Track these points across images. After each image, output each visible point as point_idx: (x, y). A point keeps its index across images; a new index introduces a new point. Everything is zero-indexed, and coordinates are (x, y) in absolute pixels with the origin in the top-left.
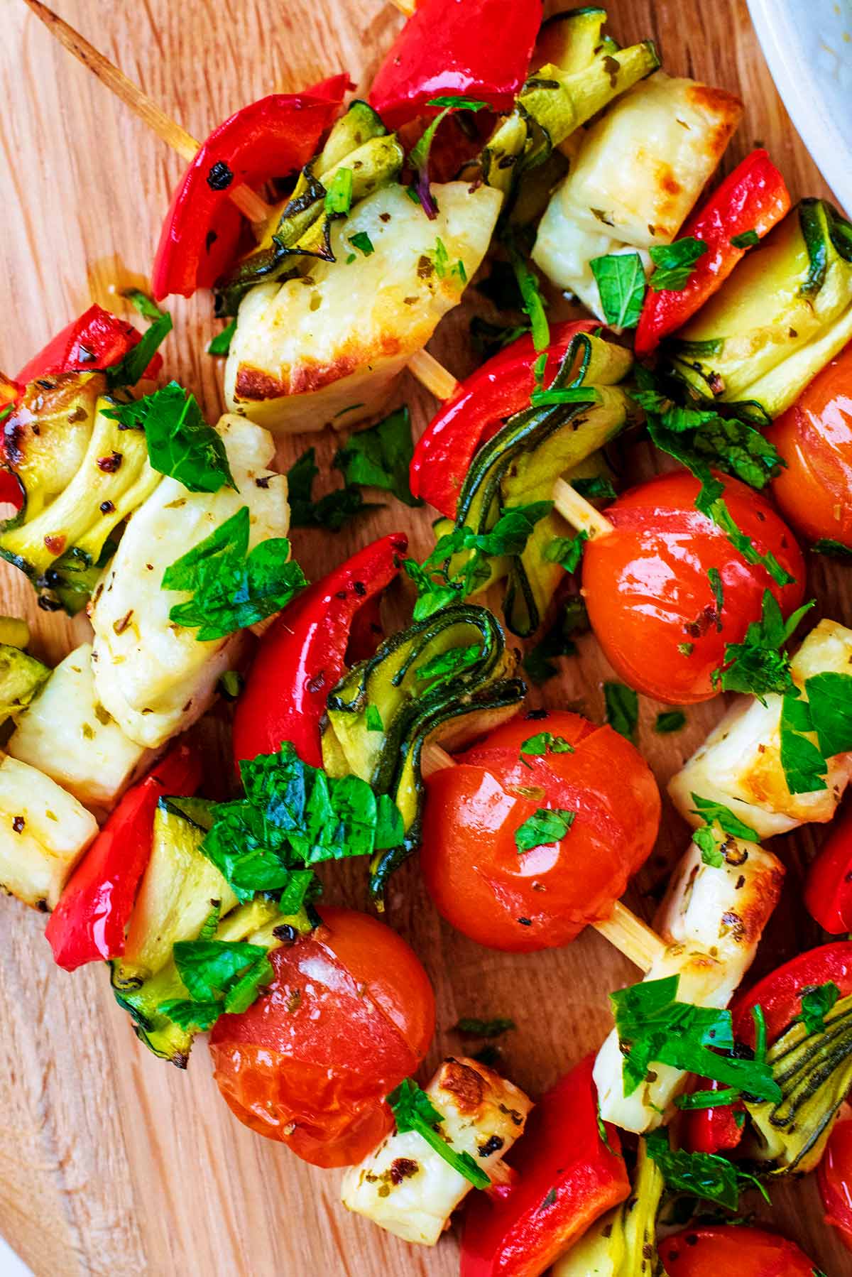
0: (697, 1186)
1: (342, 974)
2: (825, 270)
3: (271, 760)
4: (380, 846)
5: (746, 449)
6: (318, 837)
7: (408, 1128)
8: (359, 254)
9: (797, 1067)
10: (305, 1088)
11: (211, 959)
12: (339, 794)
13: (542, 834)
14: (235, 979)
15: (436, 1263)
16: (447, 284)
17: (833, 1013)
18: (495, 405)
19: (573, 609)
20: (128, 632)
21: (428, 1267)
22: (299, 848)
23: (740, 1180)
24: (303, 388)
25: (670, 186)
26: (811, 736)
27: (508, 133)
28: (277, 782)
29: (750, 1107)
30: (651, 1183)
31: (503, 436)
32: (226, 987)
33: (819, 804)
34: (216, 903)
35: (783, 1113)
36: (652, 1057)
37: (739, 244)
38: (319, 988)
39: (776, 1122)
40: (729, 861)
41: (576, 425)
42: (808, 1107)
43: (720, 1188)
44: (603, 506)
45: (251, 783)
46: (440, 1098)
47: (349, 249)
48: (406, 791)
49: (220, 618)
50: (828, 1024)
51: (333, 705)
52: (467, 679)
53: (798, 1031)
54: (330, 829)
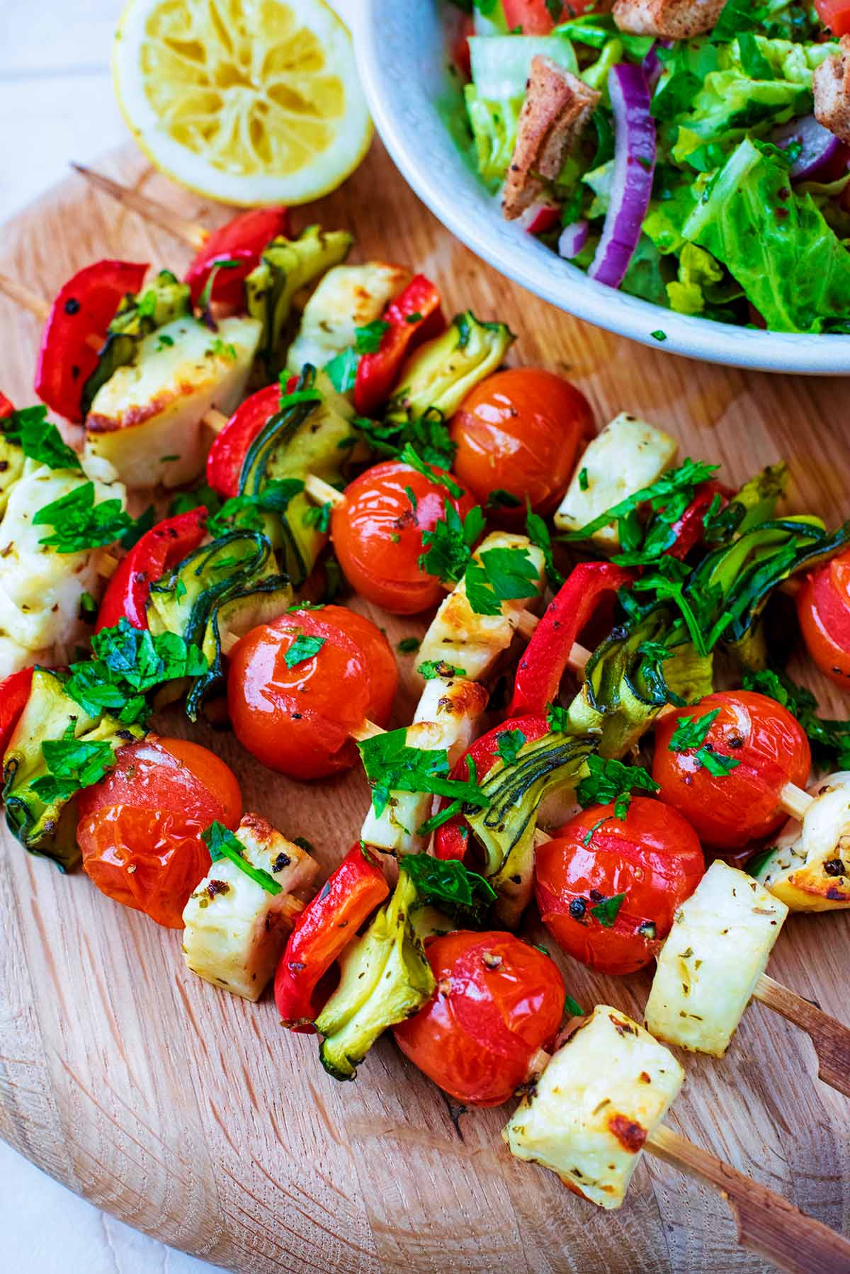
0: (440, 888)
1: (166, 756)
2: (469, 332)
3: (114, 631)
4: (191, 673)
5: (432, 446)
6: (146, 671)
7: (220, 855)
8: (165, 345)
9: (501, 788)
10: (140, 829)
11: (70, 753)
12: (160, 644)
13: (304, 652)
14: (87, 764)
15: (265, 1019)
16: (224, 359)
17: (522, 753)
18: (256, 417)
19: (330, 565)
20: (10, 558)
21: (258, 1022)
22: (134, 680)
23: (470, 878)
24: (132, 424)
25: (363, 294)
26: (489, 587)
27: (259, 275)
28: (117, 643)
29: (468, 817)
30: (406, 890)
31: (264, 433)
32: (80, 769)
33: (499, 629)
34: (74, 718)
35: (493, 818)
36: (392, 787)
37: (410, 320)
38: (148, 763)
39: (489, 825)
40: (442, 675)
41: (314, 429)
42: (510, 814)
43: (456, 885)
44: (340, 488)
45: (98, 646)
46: (244, 835)
47: (157, 344)
48: (209, 642)
49: (74, 540)
50: (520, 759)
51: (155, 589)
52: (246, 570)
53: (498, 765)
54: (154, 665)
